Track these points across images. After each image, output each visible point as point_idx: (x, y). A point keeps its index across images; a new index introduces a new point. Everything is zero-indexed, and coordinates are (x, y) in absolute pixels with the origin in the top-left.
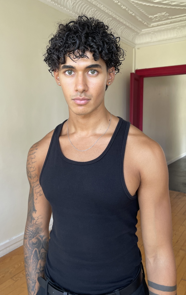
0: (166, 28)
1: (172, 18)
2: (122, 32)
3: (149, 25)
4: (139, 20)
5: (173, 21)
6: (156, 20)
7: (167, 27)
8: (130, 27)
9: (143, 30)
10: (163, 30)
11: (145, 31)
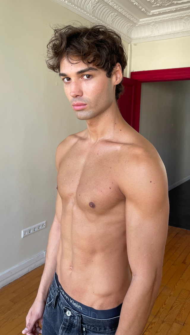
0: (170, 18)
1: (177, 4)
2: (113, 21)
3: (148, 13)
4: (134, 4)
5: (179, 8)
6: (156, 5)
7: (172, 16)
8: (124, 14)
9: (141, 20)
10: (167, 21)
11: (143, 21)
